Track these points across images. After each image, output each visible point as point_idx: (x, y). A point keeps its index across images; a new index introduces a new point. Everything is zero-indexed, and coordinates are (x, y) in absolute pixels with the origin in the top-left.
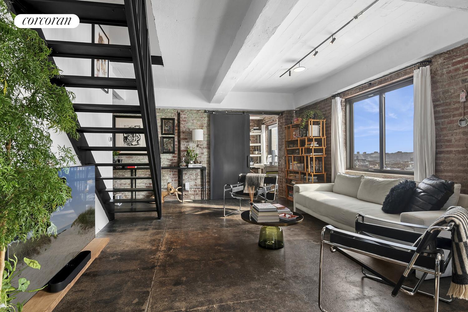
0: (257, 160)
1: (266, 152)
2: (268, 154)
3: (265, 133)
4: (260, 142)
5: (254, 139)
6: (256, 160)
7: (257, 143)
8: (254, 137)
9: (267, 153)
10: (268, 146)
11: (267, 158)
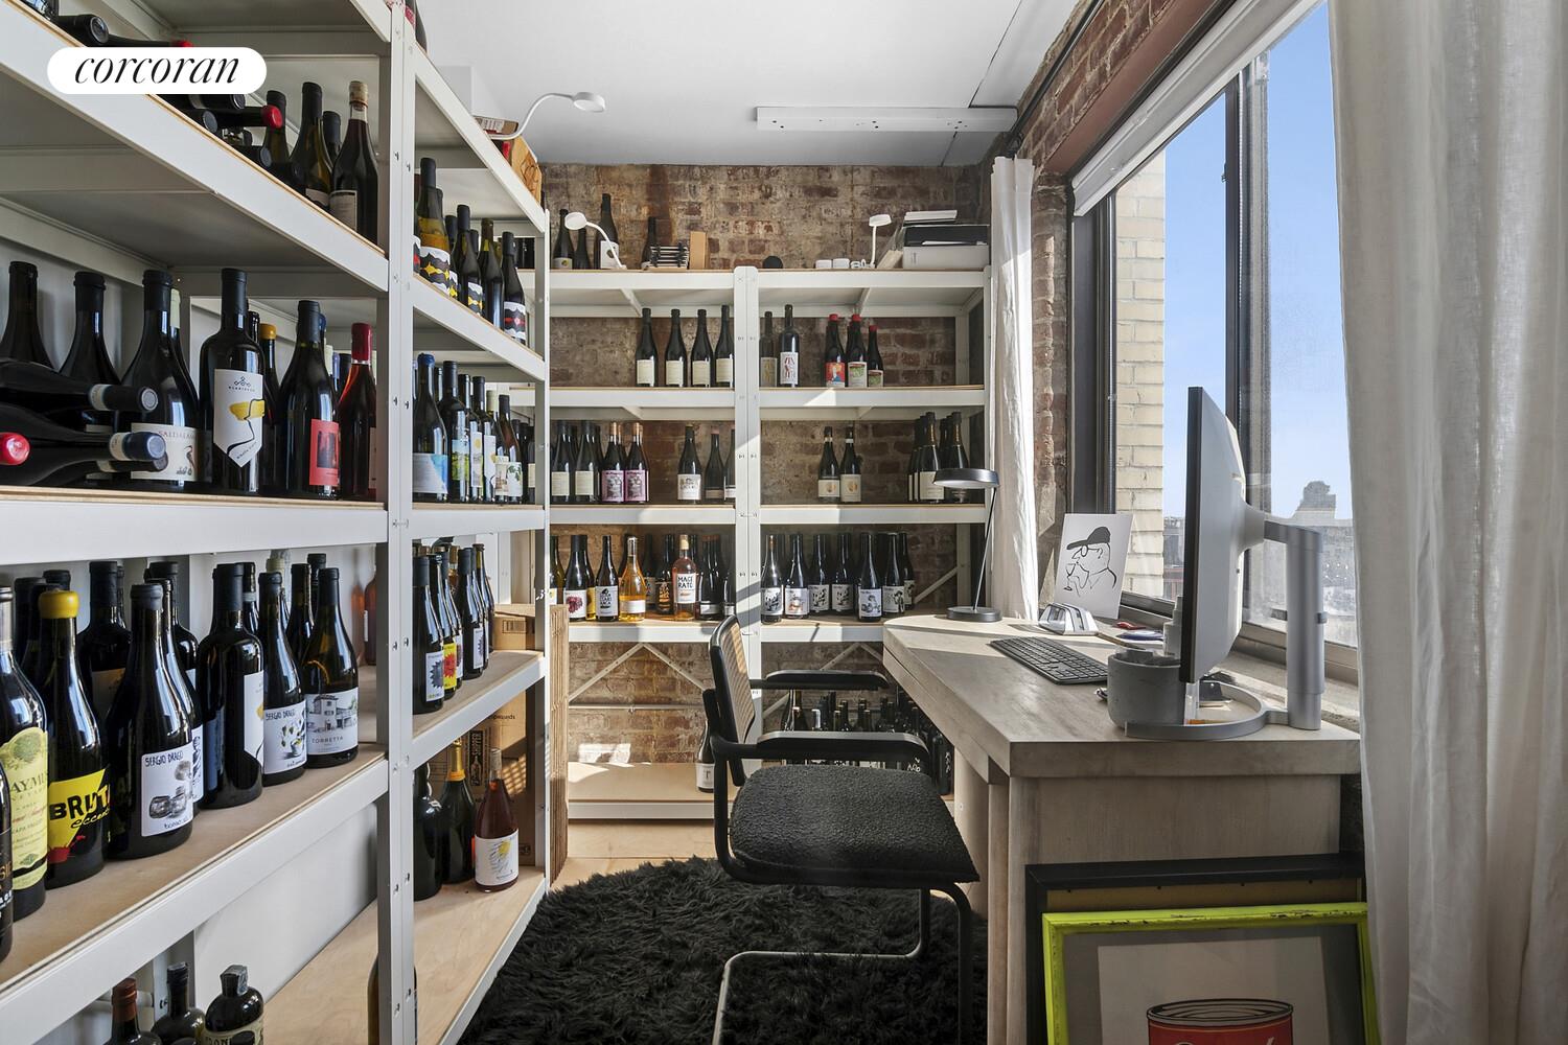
0: (949, 560)
1: (1041, 476)
2: (1065, 506)
3: (1025, 260)
4: (976, 378)
5: (923, 355)
6: (943, 557)
7: (949, 380)
8: (918, 342)
9: (1051, 488)
10: (1062, 404)
11: (1049, 543)
